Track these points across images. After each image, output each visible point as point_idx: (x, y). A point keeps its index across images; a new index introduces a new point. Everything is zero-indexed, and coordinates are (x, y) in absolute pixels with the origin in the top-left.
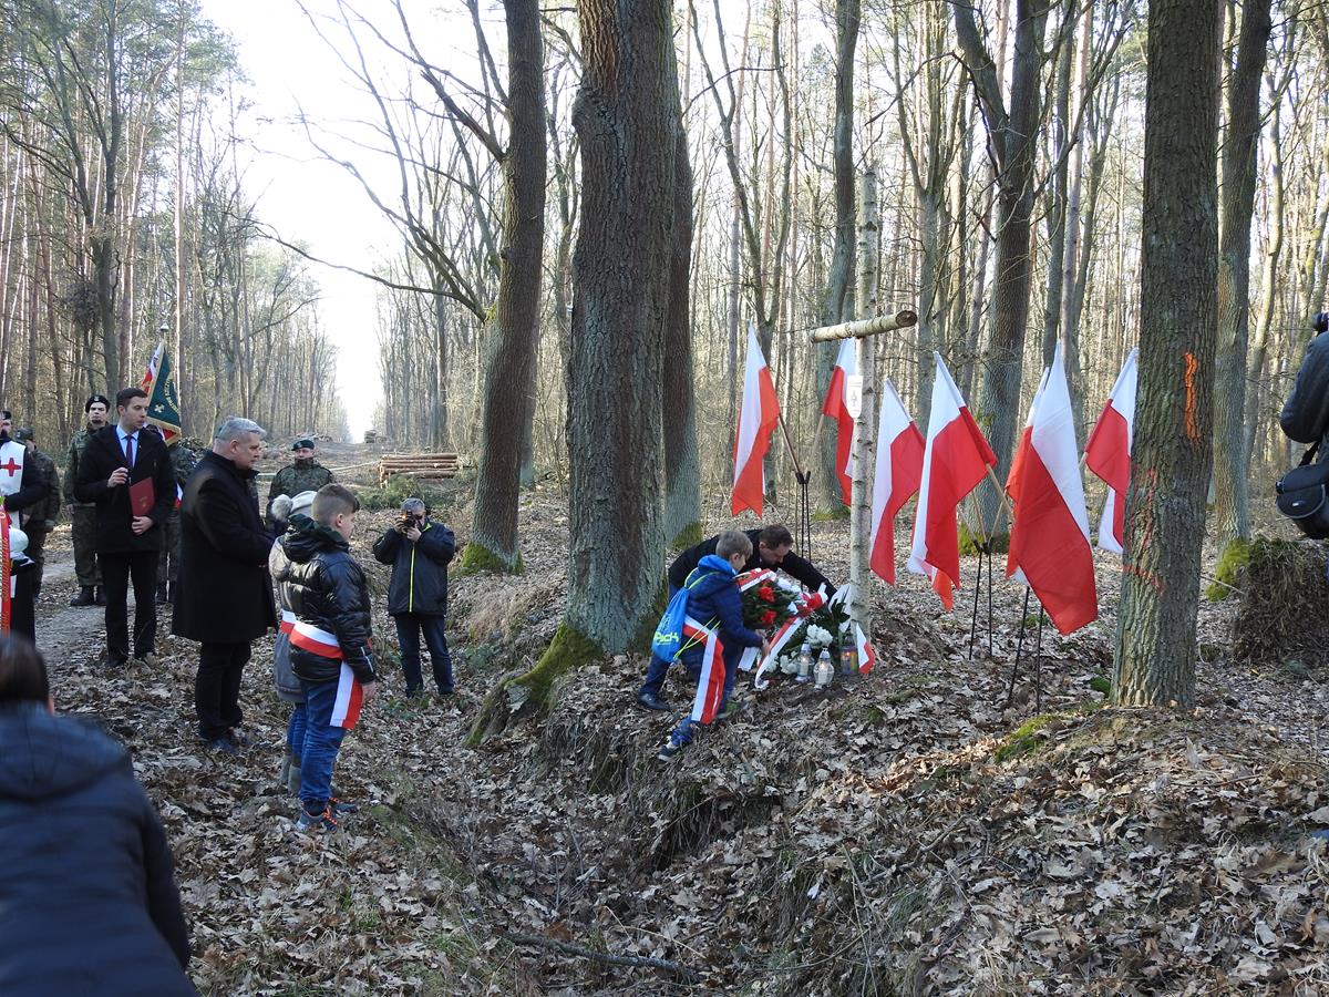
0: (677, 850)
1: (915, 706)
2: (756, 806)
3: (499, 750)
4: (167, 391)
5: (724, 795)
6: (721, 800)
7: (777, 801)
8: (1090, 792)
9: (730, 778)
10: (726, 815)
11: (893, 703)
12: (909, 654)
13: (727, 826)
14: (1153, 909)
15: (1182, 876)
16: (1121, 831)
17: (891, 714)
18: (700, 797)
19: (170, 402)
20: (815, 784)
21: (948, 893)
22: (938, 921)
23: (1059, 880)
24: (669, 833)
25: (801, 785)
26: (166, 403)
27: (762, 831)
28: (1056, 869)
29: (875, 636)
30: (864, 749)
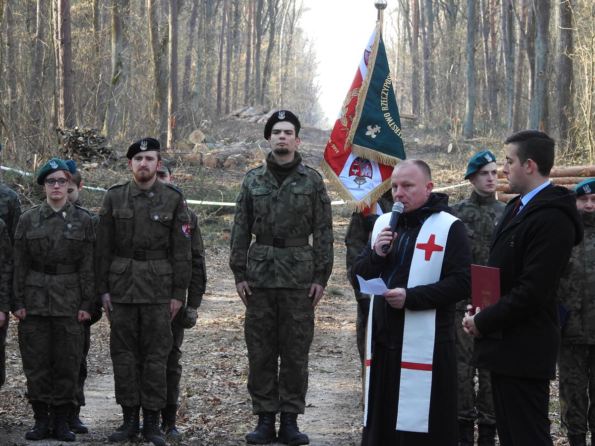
4: (384, 102)
19: (389, 120)
26: (383, 123)
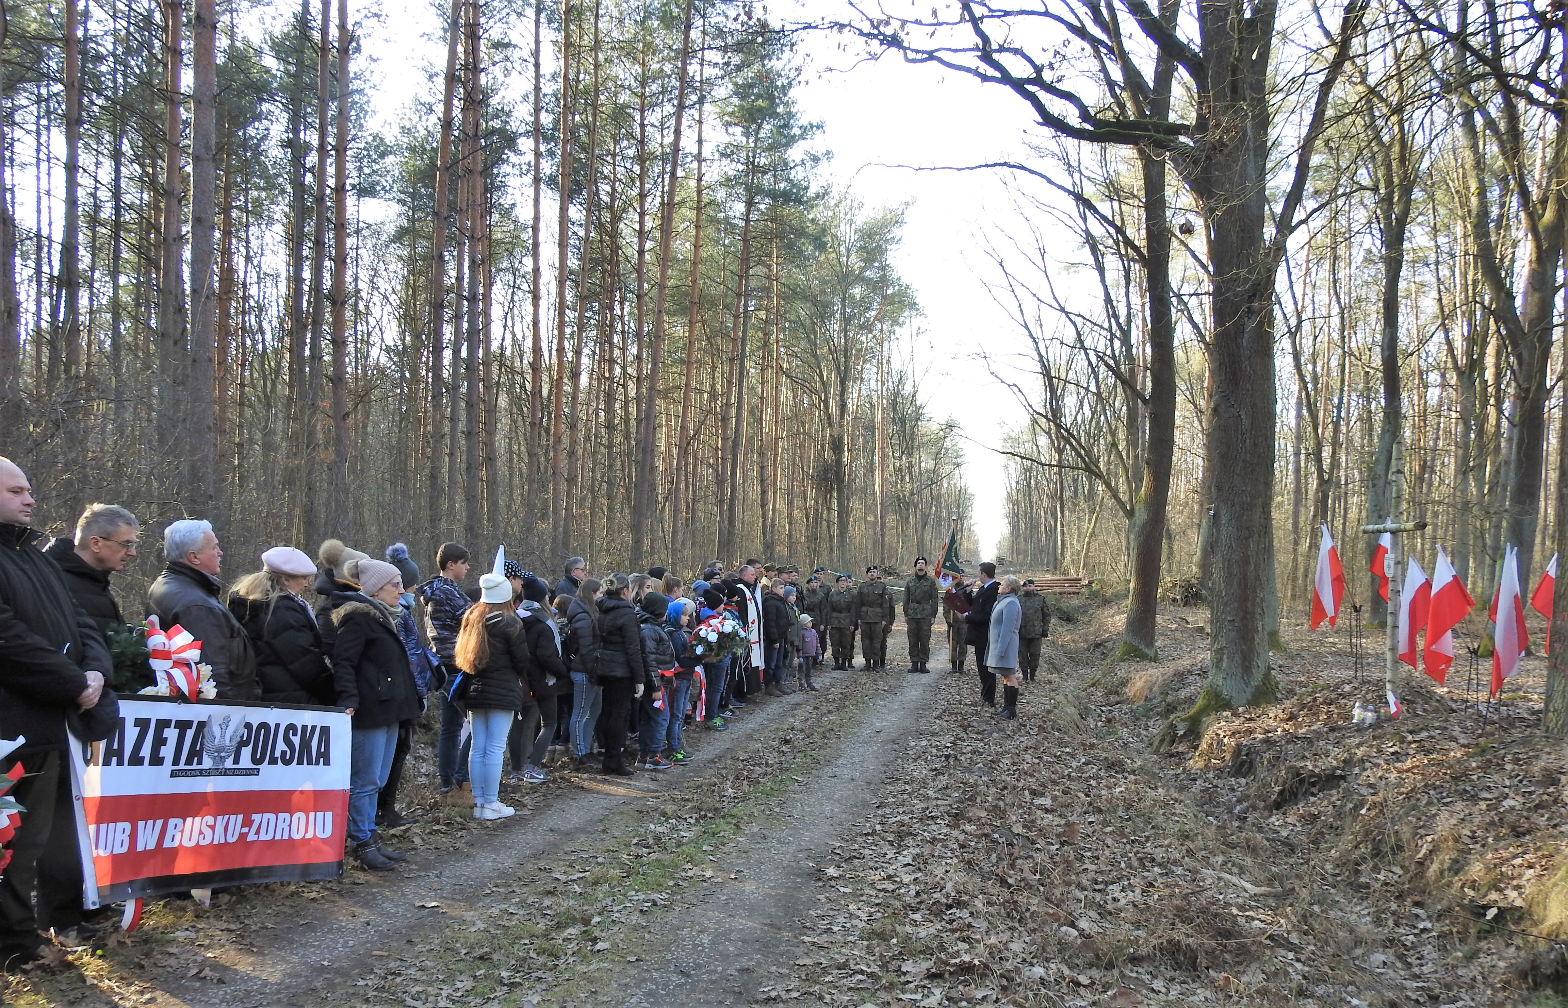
0: (1286, 801)
1: (1424, 734)
2: (1331, 780)
3: (1172, 756)
5: (1312, 774)
6: (1310, 776)
7: (1343, 778)
8: (1509, 767)
9: (1316, 766)
10: (1313, 784)
11: (1411, 732)
12: (1425, 710)
13: (1314, 790)
14: (1529, 810)
15: (1545, 797)
16: (1521, 781)
17: (1410, 738)
18: (1298, 775)
20: (1365, 770)
21: (1430, 803)
22: (1425, 814)
23: (1486, 799)
24: (1281, 793)
25: (1357, 770)
27: (1334, 792)
28: (1485, 795)
29: (1403, 700)
30: (1393, 754)
